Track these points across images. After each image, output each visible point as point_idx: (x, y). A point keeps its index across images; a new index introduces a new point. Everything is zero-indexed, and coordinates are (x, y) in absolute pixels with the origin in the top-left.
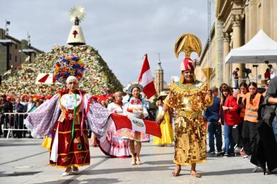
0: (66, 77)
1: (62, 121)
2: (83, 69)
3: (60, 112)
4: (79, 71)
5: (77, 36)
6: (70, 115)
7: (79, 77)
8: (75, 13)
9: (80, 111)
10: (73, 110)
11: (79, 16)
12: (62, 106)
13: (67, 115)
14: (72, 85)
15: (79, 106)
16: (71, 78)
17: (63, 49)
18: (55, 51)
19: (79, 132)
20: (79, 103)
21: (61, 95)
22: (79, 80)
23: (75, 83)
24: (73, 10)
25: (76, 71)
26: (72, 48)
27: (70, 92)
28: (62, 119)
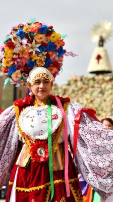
0: (27, 69)
1: (24, 164)
2: (61, 52)
3: (20, 145)
4: (54, 56)
5: (101, 61)
6: (41, 152)
7: (55, 70)
8: (100, 30)
9: (60, 141)
10: (46, 141)
11: (104, 35)
12: (23, 134)
13: (34, 151)
14: (41, 85)
15: (57, 131)
16: (37, 72)
17: (81, 80)
18: (72, 82)
19: (63, 185)
20: (57, 123)
21: (20, 110)
22: (54, 75)
23: (46, 81)
24: (97, 27)
25: (48, 56)
26: (93, 79)
27: (37, 102)
28: (23, 160)
